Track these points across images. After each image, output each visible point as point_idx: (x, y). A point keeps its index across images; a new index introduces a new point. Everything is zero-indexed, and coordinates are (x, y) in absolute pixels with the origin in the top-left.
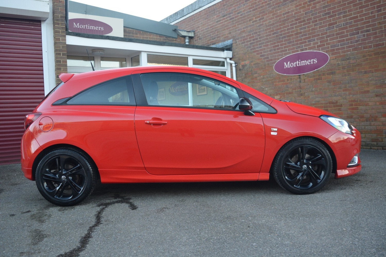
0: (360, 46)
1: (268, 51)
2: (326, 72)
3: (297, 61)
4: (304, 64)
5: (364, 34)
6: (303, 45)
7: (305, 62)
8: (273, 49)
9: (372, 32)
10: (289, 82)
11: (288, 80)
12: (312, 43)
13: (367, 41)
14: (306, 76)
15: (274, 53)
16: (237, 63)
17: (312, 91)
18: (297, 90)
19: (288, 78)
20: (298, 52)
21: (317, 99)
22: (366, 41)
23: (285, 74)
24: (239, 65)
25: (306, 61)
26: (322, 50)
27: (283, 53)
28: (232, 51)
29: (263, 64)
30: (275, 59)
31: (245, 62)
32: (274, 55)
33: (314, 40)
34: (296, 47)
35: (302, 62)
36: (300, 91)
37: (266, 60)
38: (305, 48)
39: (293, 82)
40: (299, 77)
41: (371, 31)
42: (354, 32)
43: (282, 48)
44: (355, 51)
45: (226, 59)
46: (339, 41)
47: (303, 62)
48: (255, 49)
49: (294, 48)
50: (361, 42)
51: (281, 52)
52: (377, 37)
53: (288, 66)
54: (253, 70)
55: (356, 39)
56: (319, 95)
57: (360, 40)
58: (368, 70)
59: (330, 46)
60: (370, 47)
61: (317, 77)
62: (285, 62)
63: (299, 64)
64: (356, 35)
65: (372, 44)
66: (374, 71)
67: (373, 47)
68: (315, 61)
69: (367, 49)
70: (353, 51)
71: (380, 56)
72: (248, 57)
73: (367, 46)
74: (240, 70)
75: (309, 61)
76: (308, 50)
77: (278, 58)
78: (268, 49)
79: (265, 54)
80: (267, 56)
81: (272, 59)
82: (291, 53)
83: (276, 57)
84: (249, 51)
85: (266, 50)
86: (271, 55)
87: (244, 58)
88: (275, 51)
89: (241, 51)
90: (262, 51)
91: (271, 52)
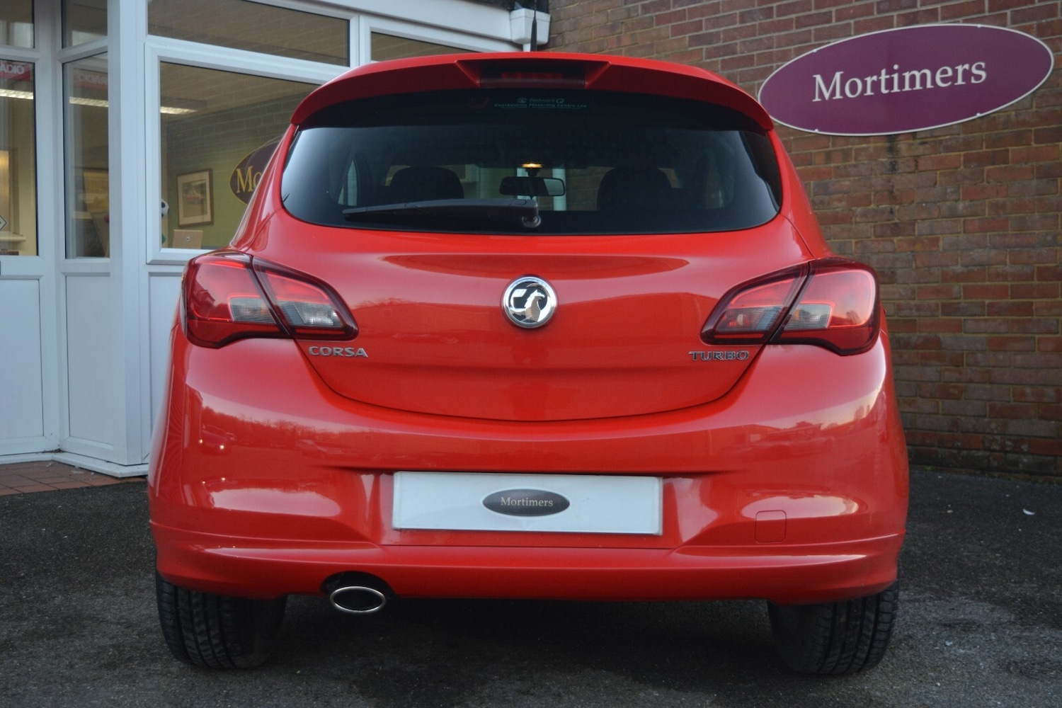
1: (732, 20)
2: (1033, 129)
3: (883, 72)
4: (918, 87)
7: (924, 77)
8: (757, 7)
10: (832, 165)
11: (829, 157)
14: (922, 144)
15: (764, 29)
17: (953, 214)
18: (873, 206)
19: (831, 149)
21: (978, 254)
23: (816, 131)
25: (928, 72)
26: (1014, 22)
27: (812, 28)
28: (547, 11)
30: (769, 58)
32: (761, 39)
35: (907, 75)
36: (892, 212)
37: (720, 59)
38: (924, 8)
39: (855, 166)
40: (887, 145)
45: (519, 46)
47: (913, 78)
48: (669, 8)
49: (868, 10)
51: (800, 23)
53: (833, 93)
56: (988, 234)
59: (1058, 3)
61: (984, 150)
62: (816, 74)
63: (889, 83)
68: (975, 71)
75: (945, 72)
76: (944, 19)
77: (784, 50)
78: (730, 10)
79: (717, 32)
80: (724, 42)
81: (753, 55)
82: (852, 33)
83: (775, 45)
84: (635, 15)
85: (724, 12)
86: (744, 37)
87: (609, 47)
88: (771, 20)
89: (596, 12)
90: (704, 19)
91: (750, 22)
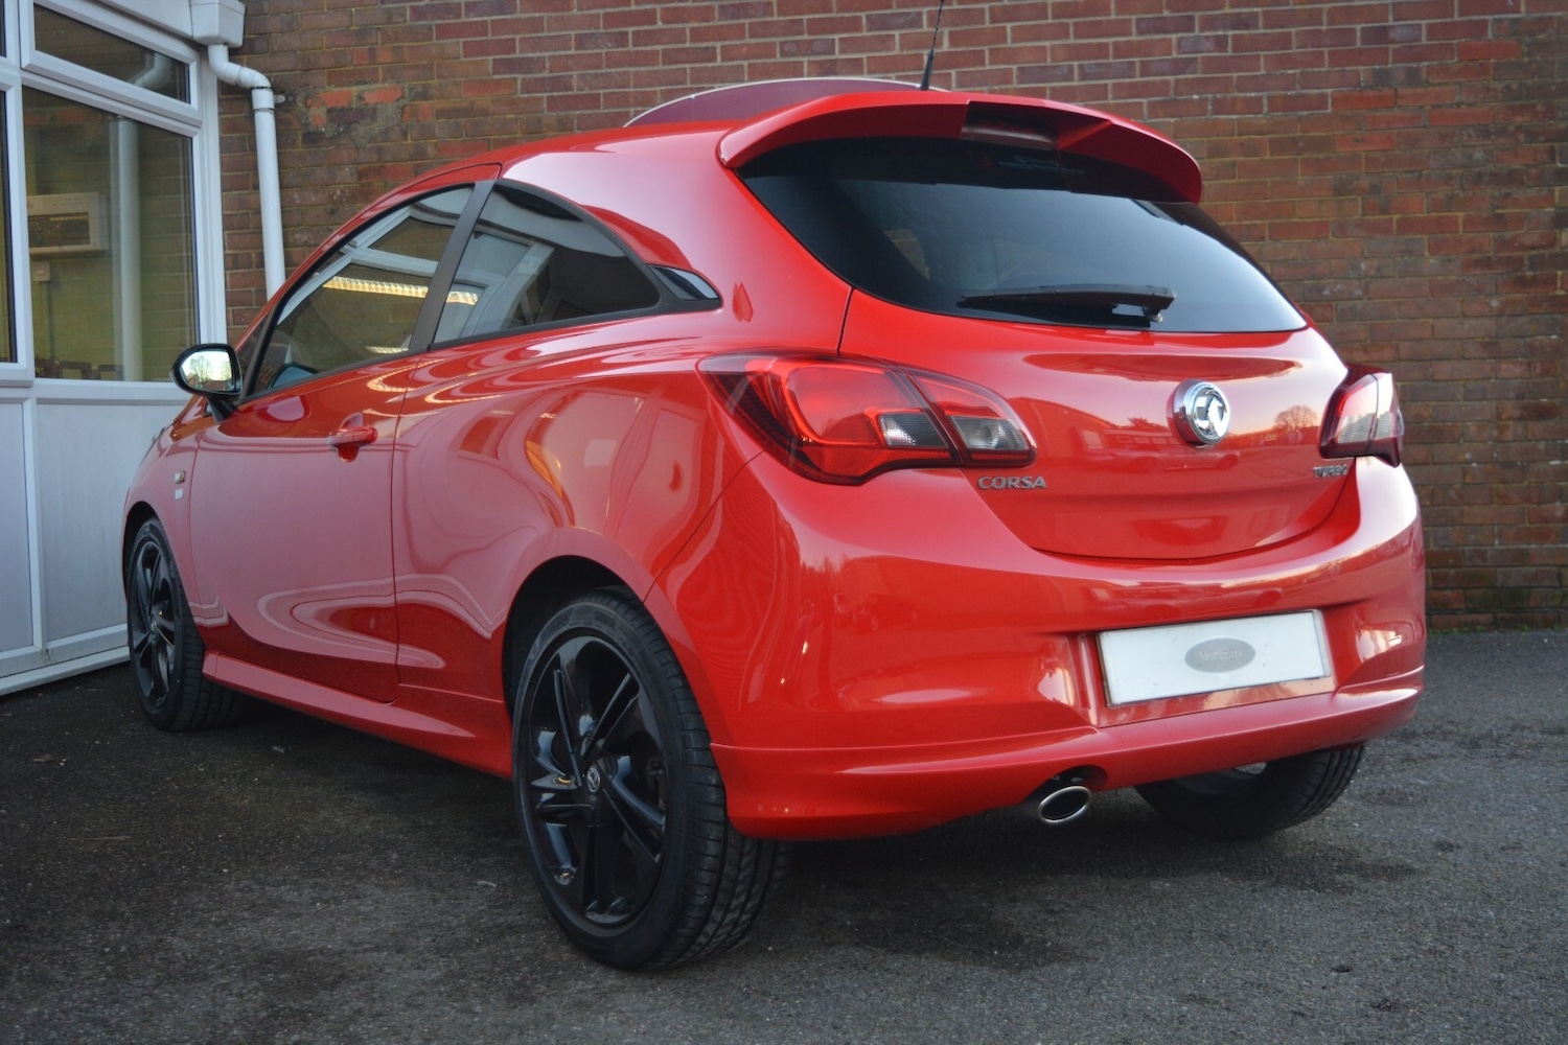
0: (1196, 97)
1: (563, 43)
5: (1220, 33)
6: (837, 37)
8: (602, 30)
9: (1261, 31)
12: (897, 33)
13: (1235, 75)
15: (613, 61)
16: (282, 92)
20: (802, 75)
22: (1229, 71)
24: (308, 107)
26: (961, 85)
27: (688, 66)
29: (516, 120)
30: (623, 100)
31: (355, 89)
32: (609, 74)
33: (916, 21)
34: (782, 44)
37: (545, 95)
38: (844, 56)
41: (1257, 27)
42: (1166, 13)
43: (679, 36)
44: (1166, 116)
45: (200, 48)
46: (1075, 53)
48: (459, 17)
49: (768, 51)
50: (1203, 73)
51: (669, 58)
52: (1288, 62)
54: (431, 151)
55: (1175, 55)
57: (1199, 65)
58: (1235, 223)
59: (1014, 67)
60: (1253, 106)
64: (1176, 32)
65: (1265, 94)
66: (1267, 233)
67: (1265, 109)
69: (1235, 117)
70: (1156, 117)
71: (1300, 157)
72: (385, 56)
73: (1234, 100)
74: (312, 138)
76: (870, 72)
77: (645, 92)
78: (561, 30)
79: (539, 58)
80: (551, 72)
81: (599, 94)
82: (746, 78)
83: (632, 85)
84: (401, 19)
85: (549, 30)
86: (584, 69)
87: (355, 62)
88: (625, 49)
89: (329, 9)
90: (518, 37)
91: (593, 49)
